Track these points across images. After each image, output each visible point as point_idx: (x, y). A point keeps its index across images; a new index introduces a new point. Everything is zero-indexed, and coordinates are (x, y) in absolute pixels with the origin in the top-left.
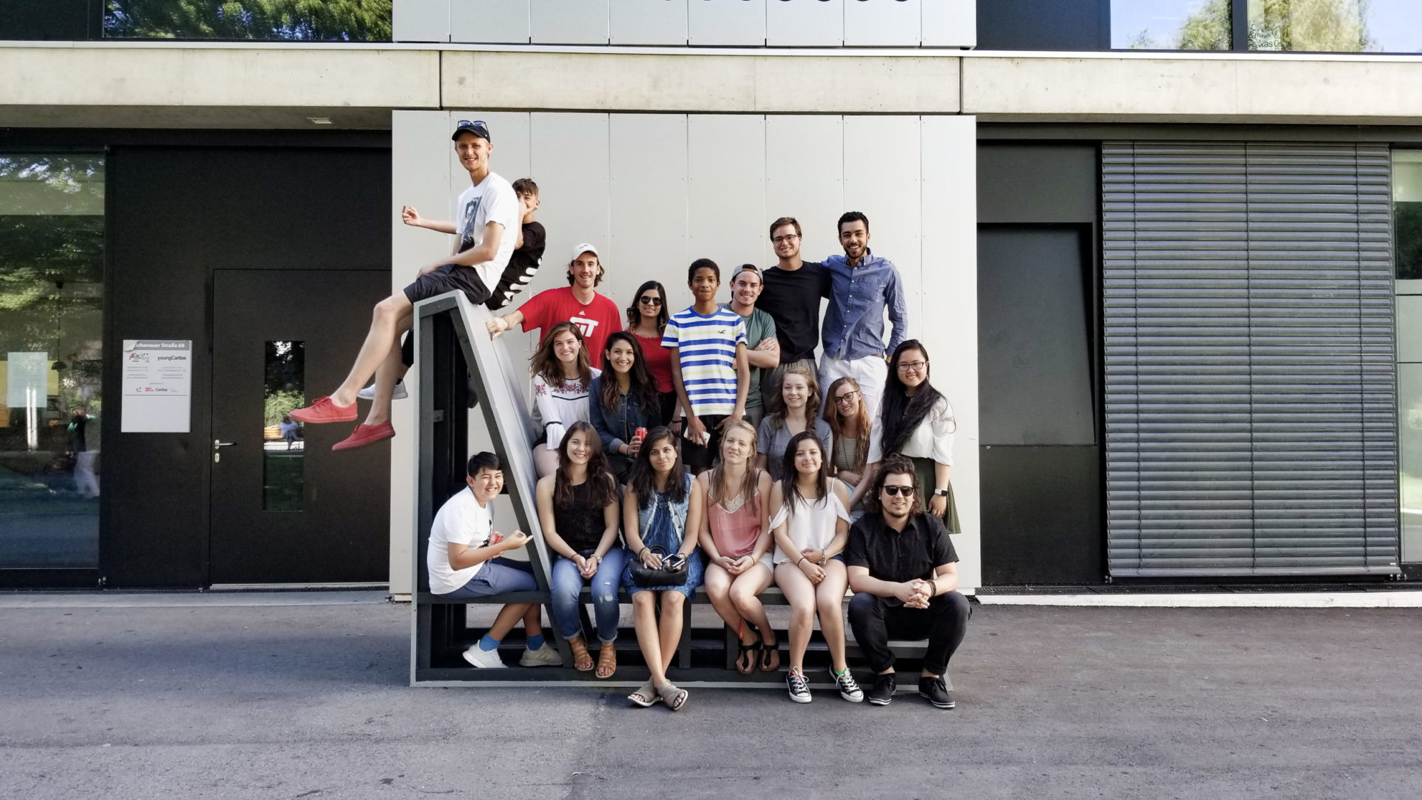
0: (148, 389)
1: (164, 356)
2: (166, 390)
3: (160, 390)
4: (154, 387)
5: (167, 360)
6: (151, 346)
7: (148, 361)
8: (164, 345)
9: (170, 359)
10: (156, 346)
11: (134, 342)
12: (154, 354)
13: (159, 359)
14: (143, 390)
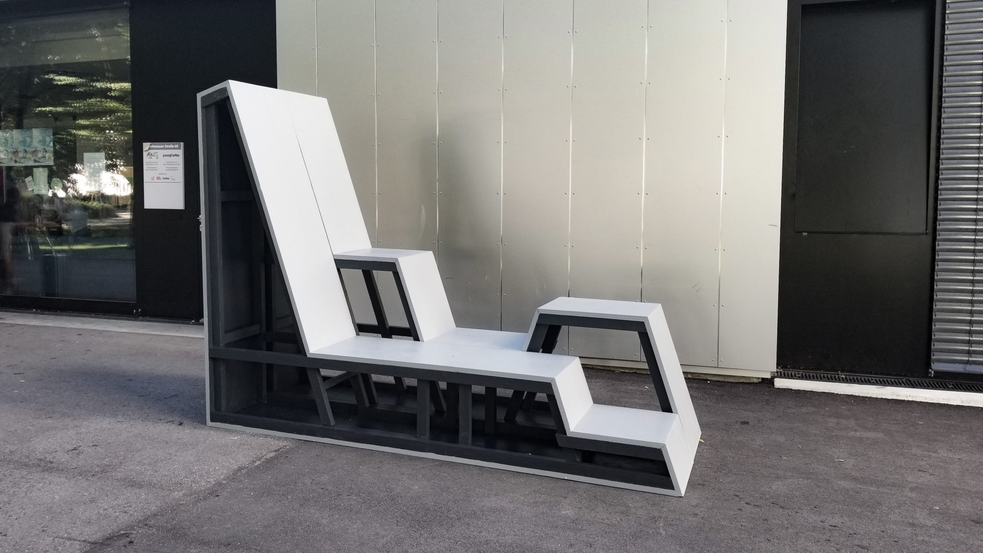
0: (158, 178)
1: (167, 154)
2: (168, 179)
3: (165, 179)
4: (162, 177)
5: (168, 157)
6: (159, 147)
7: (157, 158)
8: (167, 146)
9: (170, 156)
10: (162, 146)
11: (148, 144)
12: (161, 153)
13: (164, 156)
14: (155, 178)
